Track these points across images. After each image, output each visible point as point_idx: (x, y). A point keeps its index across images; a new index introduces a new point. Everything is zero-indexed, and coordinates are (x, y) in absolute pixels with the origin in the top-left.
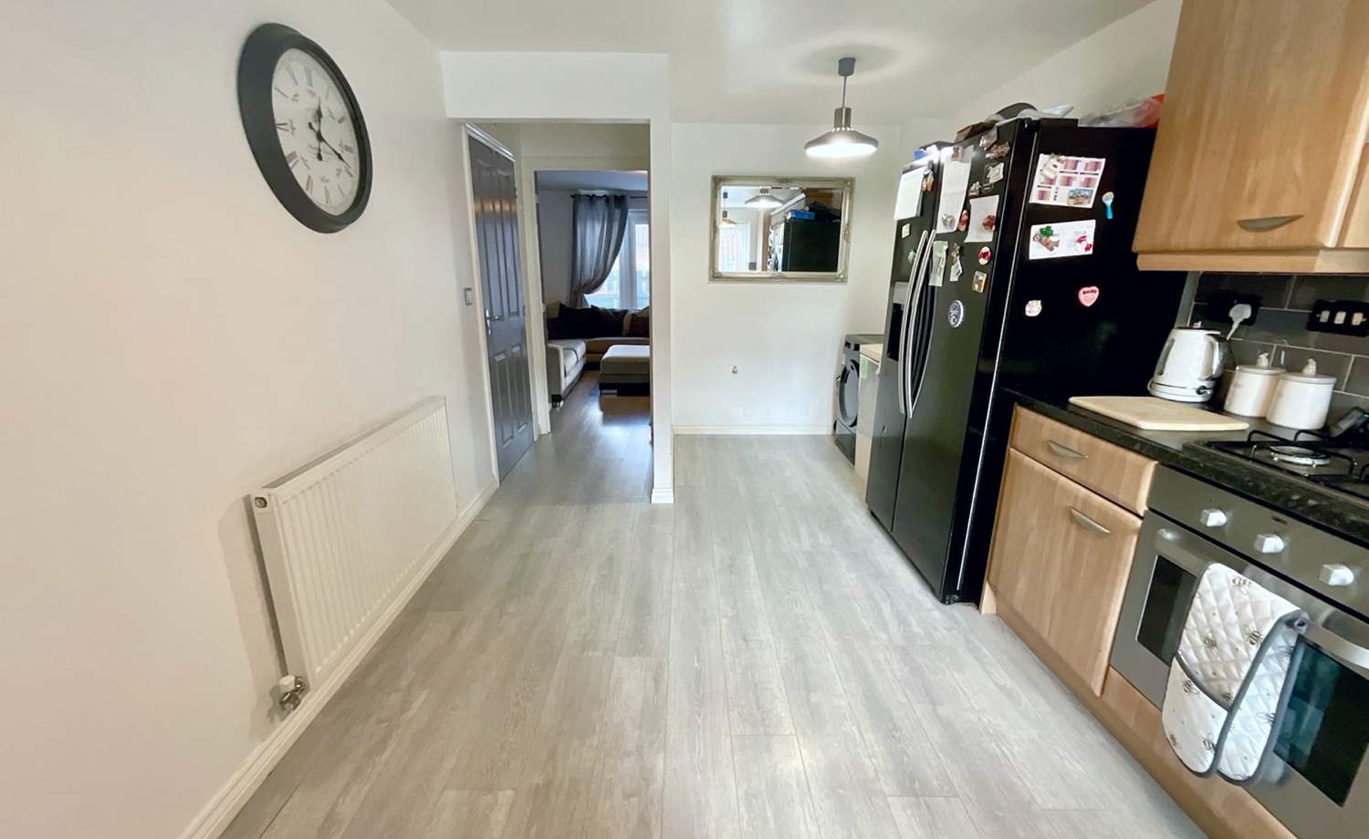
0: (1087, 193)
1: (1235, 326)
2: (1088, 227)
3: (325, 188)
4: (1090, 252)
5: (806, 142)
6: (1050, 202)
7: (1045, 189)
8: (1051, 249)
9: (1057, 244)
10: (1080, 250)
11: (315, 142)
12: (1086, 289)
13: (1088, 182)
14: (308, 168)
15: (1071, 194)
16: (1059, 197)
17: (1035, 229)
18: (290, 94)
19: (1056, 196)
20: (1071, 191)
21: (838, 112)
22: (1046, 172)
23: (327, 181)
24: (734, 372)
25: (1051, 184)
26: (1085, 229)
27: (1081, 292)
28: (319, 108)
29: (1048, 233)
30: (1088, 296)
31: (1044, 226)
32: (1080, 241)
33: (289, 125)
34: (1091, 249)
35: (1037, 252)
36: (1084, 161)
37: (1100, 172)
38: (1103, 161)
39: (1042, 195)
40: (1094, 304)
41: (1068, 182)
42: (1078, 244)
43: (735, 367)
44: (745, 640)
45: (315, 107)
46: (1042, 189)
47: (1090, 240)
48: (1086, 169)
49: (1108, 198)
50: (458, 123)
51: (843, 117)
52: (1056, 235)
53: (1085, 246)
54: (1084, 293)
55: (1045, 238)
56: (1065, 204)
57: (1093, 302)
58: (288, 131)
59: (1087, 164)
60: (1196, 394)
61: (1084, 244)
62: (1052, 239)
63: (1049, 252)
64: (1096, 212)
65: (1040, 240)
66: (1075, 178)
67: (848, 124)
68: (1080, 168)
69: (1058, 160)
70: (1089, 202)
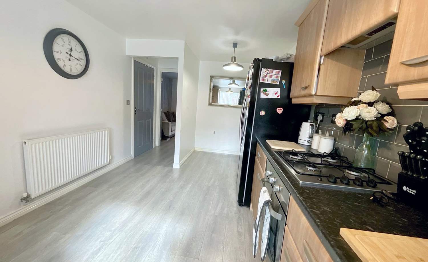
0: (277, 80)
1: (319, 122)
2: (278, 90)
3: (70, 68)
4: (279, 97)
5: (223, 65)
6: (266, 82)
7: (264, 78)
8: (267, 96)
9: (269, 94)
10: (275, 97)
11: (69, 56)
12: (279, 108)
13: (277, 77)
14: (65, 62)
15: (272, 80)
16: (268, 81)
17: (262, 90)
18: (61, 44)
19: (267, 80)
20: (272, 79)
21: (232, 57)
22: (263, 73)
23: (72, 66)
24: (214, 133)
25: (266, 77)
26: (277, 90)
27: (277, 109)
28: (72, 48)
29: (266, 91)
30: (280, 111)
31: (264, 89)
32: (276, 94)
33: (59, 51)
34: (280, 96)
35: (263, 96)
36: (275, 71)
37: (280, 74)
38: (281, 71)
39: (263, 80)
40: (282, 113)
41: (271, 76)
42: (275, 95)
43: (215, 132)
44: (170, 207)
45: (70, 48)
46: (263, 78)
47: (279, 94)
48: (276, 73)
49: (283, 82)
50: (130, 57)
51: (234, 59)
52: (268, 92)
53: (277, 96)
54: (278, 109)
55: (264, 92)
56: (271, 83)
57: (281, 112)
58: (58, 53)
59: (276, 72)
60: (307, 143)
61: (277, 95)
62: (267, 93)
63: (266, 96)
64: (280, 86)
65: (263, 93)
66: (273, 76)
67: (235, 61)
68: (274, 73)
69: (267, 70)
70: (278, 83)
